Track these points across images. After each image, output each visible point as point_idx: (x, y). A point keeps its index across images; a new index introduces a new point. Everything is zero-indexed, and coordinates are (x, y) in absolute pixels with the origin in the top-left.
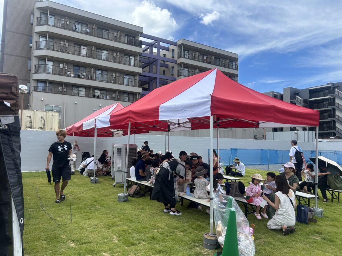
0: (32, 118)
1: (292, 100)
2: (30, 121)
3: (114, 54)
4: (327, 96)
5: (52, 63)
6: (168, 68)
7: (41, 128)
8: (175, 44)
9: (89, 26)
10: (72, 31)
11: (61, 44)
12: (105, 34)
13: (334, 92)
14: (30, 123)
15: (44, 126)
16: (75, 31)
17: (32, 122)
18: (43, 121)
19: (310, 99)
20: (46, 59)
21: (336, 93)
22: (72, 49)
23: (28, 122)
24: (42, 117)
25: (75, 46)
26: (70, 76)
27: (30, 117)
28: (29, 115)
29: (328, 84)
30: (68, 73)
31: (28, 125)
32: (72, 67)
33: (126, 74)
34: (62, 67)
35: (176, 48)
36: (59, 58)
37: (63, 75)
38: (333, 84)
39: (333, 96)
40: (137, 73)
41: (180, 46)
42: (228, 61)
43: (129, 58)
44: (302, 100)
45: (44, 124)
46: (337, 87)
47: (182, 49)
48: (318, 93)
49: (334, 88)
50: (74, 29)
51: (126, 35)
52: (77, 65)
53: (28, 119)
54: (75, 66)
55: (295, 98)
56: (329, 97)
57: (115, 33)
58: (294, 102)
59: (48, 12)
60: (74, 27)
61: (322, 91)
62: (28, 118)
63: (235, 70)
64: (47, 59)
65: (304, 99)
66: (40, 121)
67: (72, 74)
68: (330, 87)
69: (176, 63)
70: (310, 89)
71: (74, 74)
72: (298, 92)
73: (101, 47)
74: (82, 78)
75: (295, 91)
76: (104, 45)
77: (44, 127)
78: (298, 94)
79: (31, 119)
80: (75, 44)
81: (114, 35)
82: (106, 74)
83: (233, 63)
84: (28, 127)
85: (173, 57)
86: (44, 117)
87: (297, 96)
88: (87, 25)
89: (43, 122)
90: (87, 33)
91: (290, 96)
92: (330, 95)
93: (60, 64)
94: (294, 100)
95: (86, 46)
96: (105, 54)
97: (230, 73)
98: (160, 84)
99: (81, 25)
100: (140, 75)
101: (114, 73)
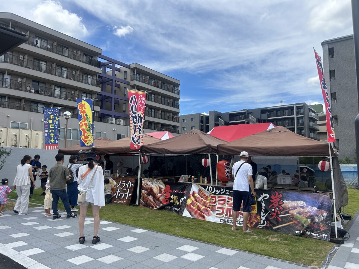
0: (18, 136)
1: (216, 122)
2: (16, 140)
3: (73, 72)
4: (243, 120)
5: (10, 76)
6: (119, 88)
7: (26, 147)
8: (128, 67)
9: (49, 42)
10: (33, 45)
11: (20, 58)
12: (65, 51)
13: (248, 118)
14: (16, 141)
15: (29, 144)
16: (35, 45)
17: (18, 140)
18: (28, 139)
19: (230, 122)
20: (5, 72)
21: (250, 118)
22: (31, 63)
23: (14, 141)
24: (27, 136)
25: (35, 61)
26: (30, 92)
27: (16, 135)
28: (15, 134)
29: (244, 110)
30: (28, 88)
31: (14, 143)
32: (31, 82)
33: (85, 93)
34: (21, 81)
35: (129, 71)
36: (19, 73)
37: (22, 90)
38: (248, 111)
39: (248, 120)
40: (96, 92)
41: (133, 70)
42: (172, 86)
43: (87, 77)
44: (224, 122)
45: (29, 142)
46: (250, 113)
47: (135, 72)
48: (235, 117)
49: (249, 113)
50: (35, 44)
51: (85, 54)
52: (36, 80)
53: (14, 138)
54: (33, 81)
55: (218, 120)
56: (245, 121)
57: (74, 52)
58: (218, 123)
59: (10, 24)
60: (35, 42)
61: (239, 115)
62: (14, 136)
63: (177, 94)
64: (7, 72)
65: (226, 122)
66: (25, 139)
67: (33, 90)
68: (245, 113)
69: (129, 85)
70: (230, 113)
71: (34, 90)
72: (220, 115)
73: (61, 65)
74: (42, 94)
75: (218, 114)
76: (65, 63)
77: (29, 146)
78: (220, 117)
79: (17, 138)
80: (35, 59)
81: (73, 53)
82: (65, 91)
83: (175, 88)
84: (14, 146)
85: (125, 79)
86: (29, 136)
87: (220, 119)
88: (47, 41)
89: (28, 141)
90: (47, 49)
91: (214, 119)
92: (245, 119)
93: (19, 79)
94: (218, 122)
95: (46, 62)
96: (64, 70)
97: (174, 97)
98: (115, 103)
99: (41, 41)
100: (98, 94)
101: (73, 91)
